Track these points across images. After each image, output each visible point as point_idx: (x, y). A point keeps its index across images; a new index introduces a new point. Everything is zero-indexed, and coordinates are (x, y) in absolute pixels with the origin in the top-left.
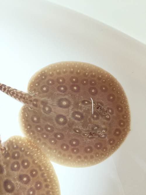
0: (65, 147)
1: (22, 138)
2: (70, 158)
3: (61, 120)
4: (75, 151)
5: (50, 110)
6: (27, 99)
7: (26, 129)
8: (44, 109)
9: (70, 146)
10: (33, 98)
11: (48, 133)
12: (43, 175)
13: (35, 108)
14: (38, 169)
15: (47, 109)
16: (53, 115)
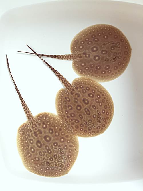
0: (103, 72)
1: (79, 78)
2: (108, 77)
3: (97, 58)
4: (109, 72)
5: (89, 56)
6: (74, 56)
7: (80, 73)
8: (86, 56)
9: (106, 70)
10: (77, 54)
11: (92, 69)
12: (98, 91)
13: (81, 59)
14: (94, 89)
15: (87, 56)
16: (92, 57)
